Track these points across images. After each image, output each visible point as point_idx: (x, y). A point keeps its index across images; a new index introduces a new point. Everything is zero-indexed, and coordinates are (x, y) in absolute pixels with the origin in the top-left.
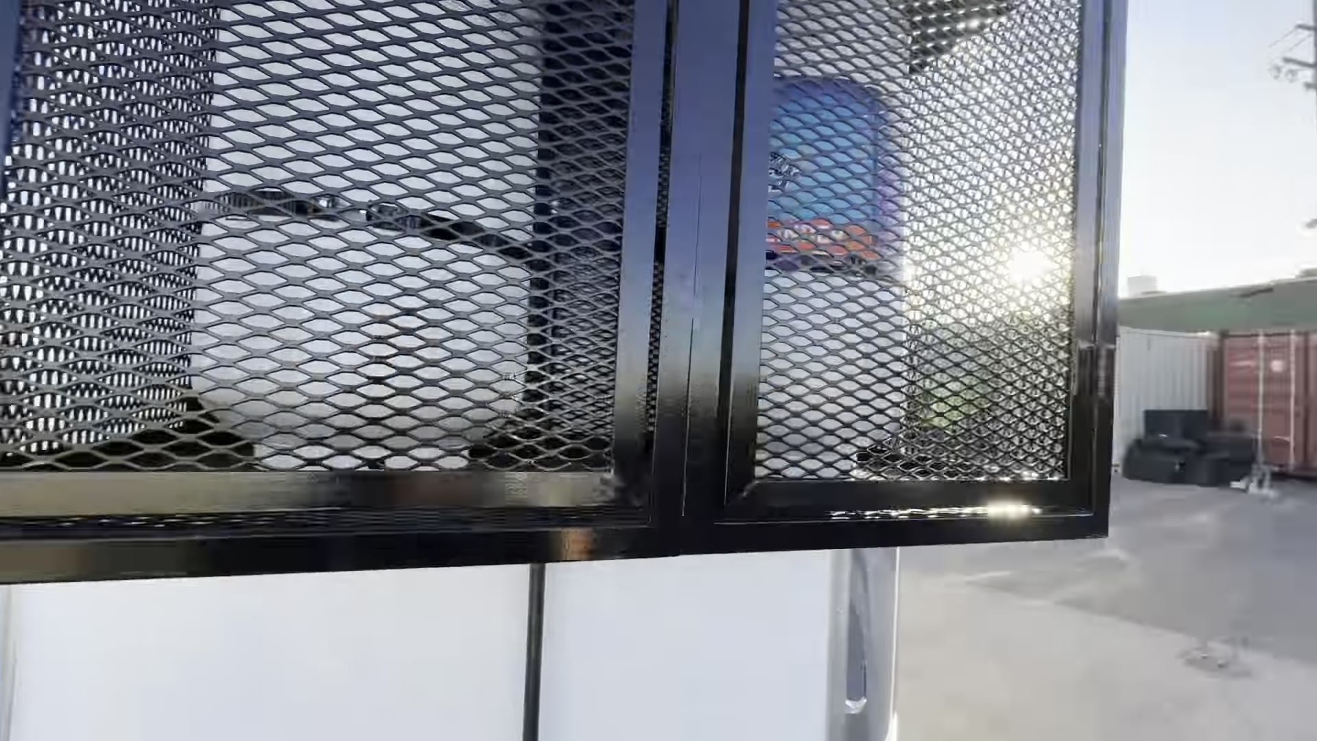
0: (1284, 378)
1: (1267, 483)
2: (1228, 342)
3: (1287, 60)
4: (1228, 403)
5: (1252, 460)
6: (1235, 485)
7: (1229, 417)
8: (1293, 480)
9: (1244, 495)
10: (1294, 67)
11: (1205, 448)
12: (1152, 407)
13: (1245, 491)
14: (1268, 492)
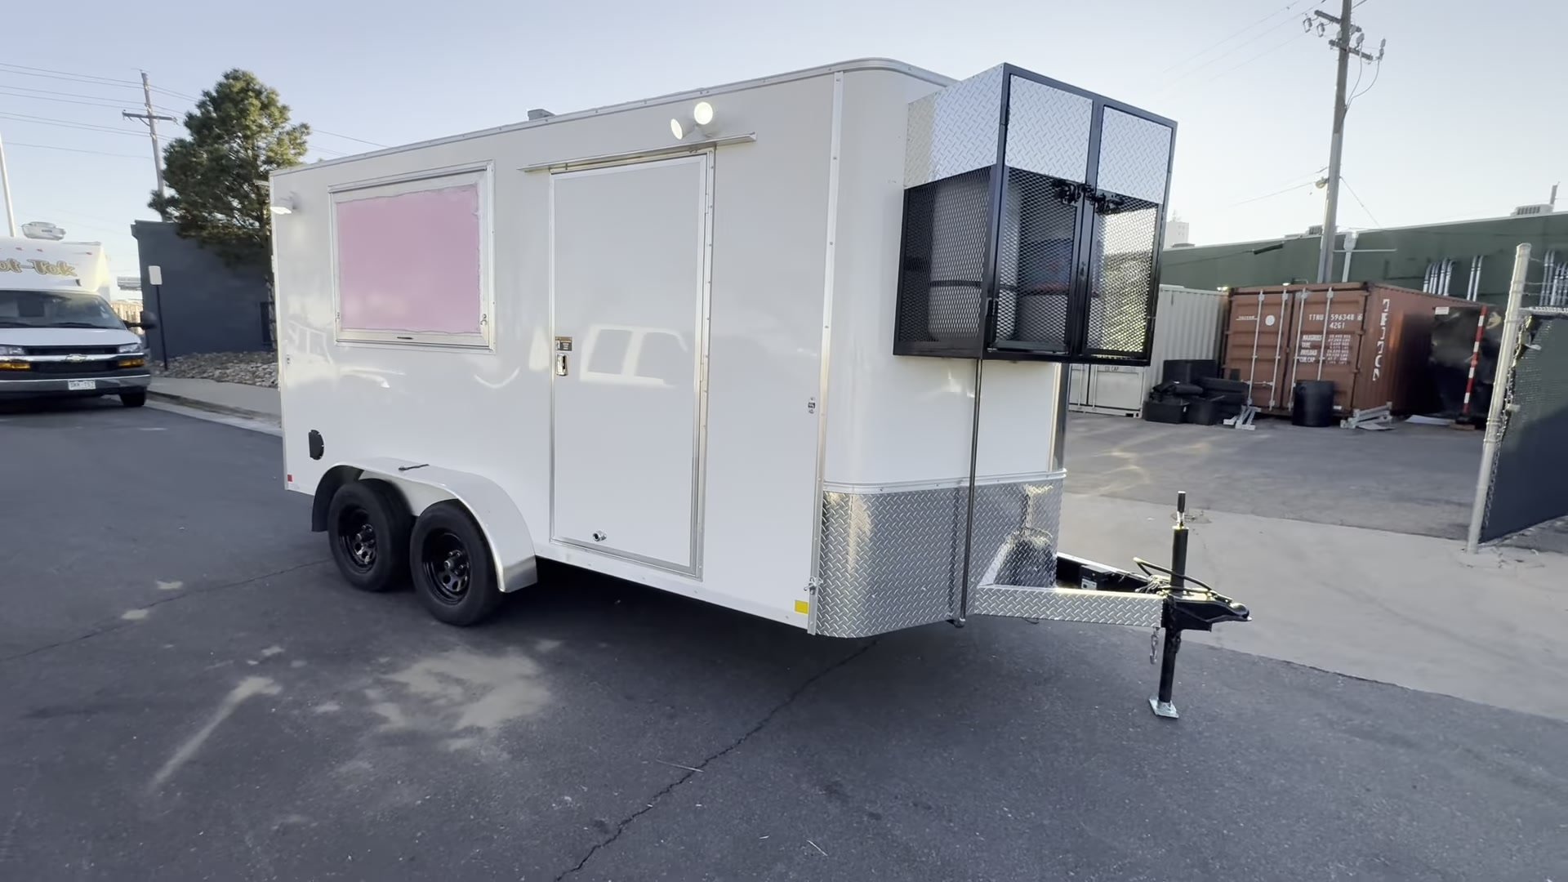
0: (1273, 331)
1: (1250, 420)
2: (1237, 299)
3: (1318, 13)
4: (1231, 353)
5: (1243, 401)
6: (1226, 422)
7: (1229, 366)
8: (1271, 420)
9: (1232, 430)
10: (1325, 21)
11: (1207, 393)
12: (1170, 358)
13: (1233, 427)
14: (1250, 427)
